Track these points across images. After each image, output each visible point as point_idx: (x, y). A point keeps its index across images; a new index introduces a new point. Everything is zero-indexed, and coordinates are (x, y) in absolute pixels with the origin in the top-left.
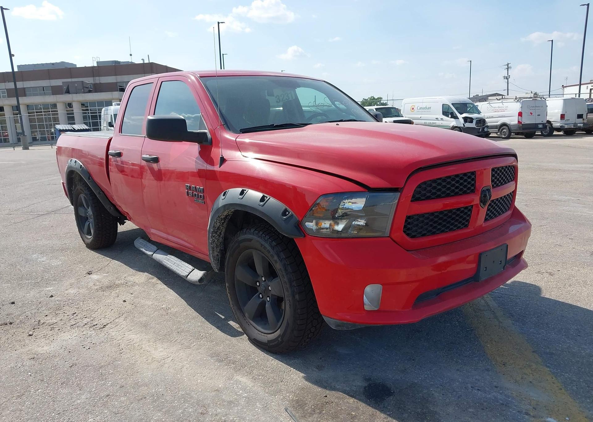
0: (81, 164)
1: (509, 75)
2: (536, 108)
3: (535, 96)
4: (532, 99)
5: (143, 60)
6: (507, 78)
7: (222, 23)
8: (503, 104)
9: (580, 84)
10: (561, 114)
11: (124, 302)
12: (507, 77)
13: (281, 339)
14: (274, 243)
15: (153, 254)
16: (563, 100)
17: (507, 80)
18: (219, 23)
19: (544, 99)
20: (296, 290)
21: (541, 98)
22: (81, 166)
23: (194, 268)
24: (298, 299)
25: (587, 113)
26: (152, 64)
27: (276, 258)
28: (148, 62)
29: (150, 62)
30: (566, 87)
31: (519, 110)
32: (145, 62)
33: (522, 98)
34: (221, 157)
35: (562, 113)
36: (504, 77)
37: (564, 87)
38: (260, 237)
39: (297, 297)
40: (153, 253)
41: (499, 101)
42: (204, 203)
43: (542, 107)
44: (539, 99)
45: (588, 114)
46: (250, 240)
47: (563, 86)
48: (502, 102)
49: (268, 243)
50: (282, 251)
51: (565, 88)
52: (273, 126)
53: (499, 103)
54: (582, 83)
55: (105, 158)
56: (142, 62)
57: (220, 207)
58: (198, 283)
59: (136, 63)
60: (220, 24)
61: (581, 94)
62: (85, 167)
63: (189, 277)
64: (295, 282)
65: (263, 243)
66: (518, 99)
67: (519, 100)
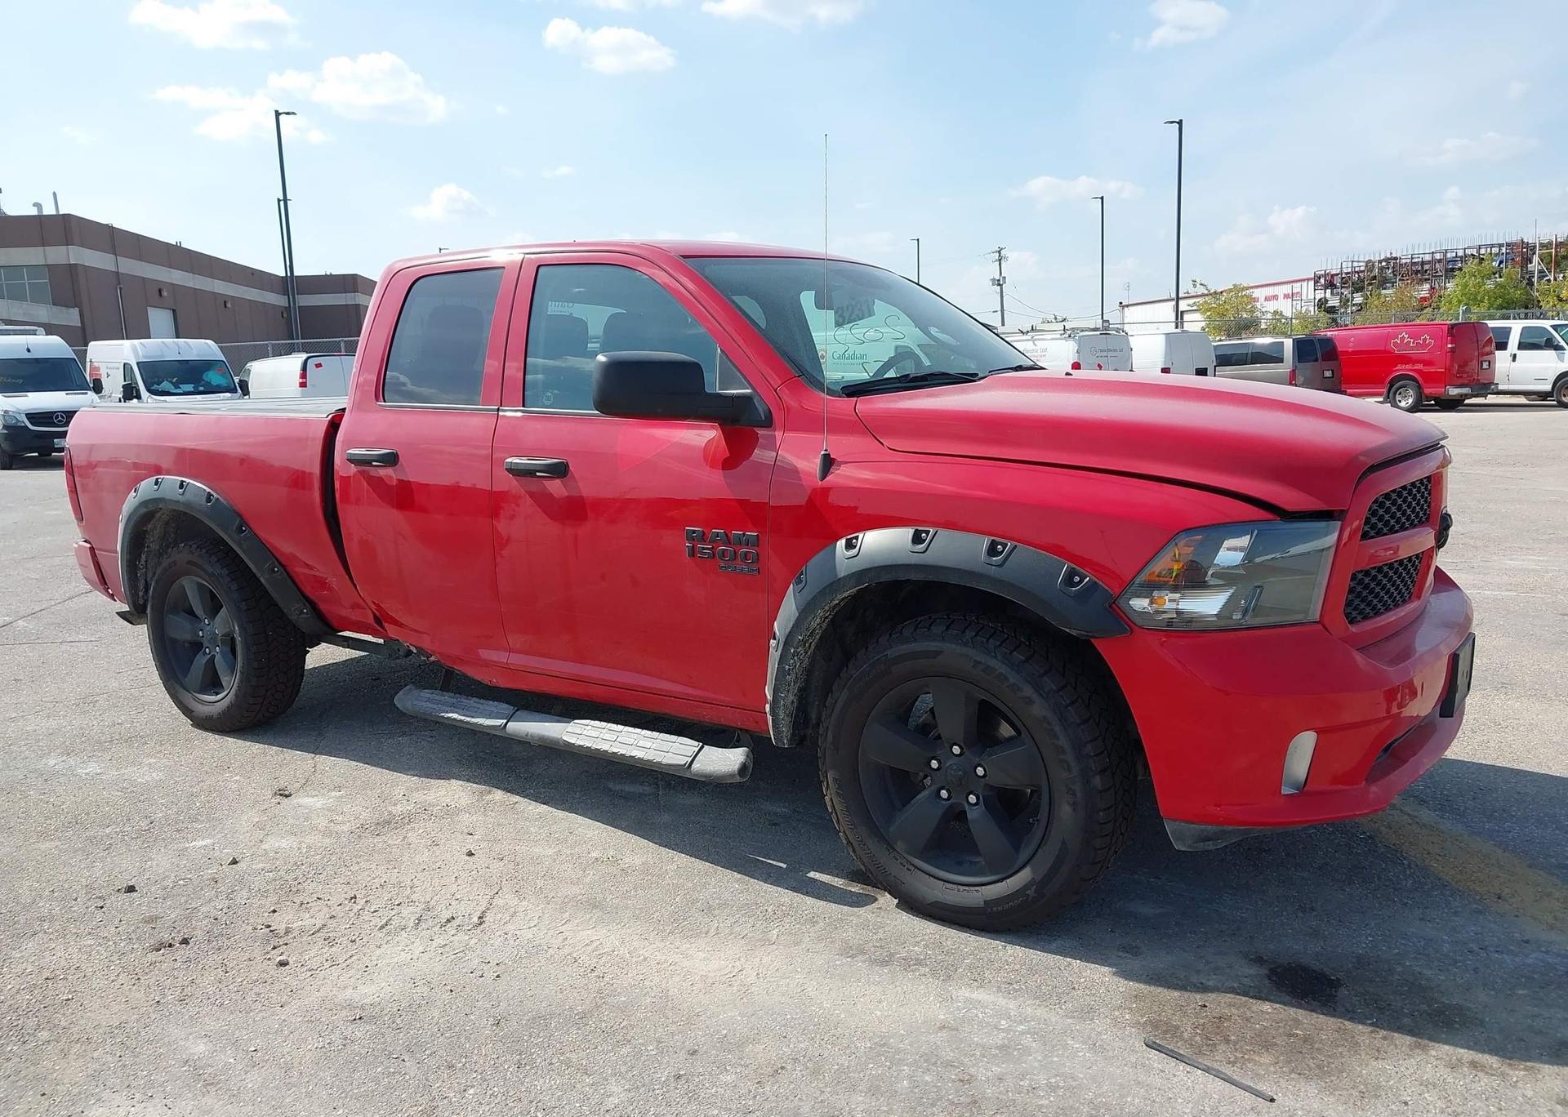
0: (208, 490)
1: (1003, 275)
2: (1110, 354)
3: (1104, 324)
4: (1098, 333)
5: (38, 205)
6: (999, 283)
7: (288, 113)
8: (1034, 344)
9: (1178, 299)
10: (1163, 367)
11: (469, 855)
12: (999, 280)
13: (1035, 892)
14: (1018, 656)
15: (506, 723)
16: (1164, 336)
17: (999, 287)
18: (278, 114)
19: (1124, 334)
20: (1093, 765)
21: (1117, 330)
22: (209, 495)
23: (701, 744)
24: (1100, 787)
25: (1215, 366)
26: (67, 218)
27: (1028, 691)
28: (54, 213)
29: (61, 213)
30: (1127, 306)
31: (1073, 358)
32: (45, 212)
33: (1078, 329)
34: (824, 455)
35: (1165, 365)
36: (993, 280)
37: (1123, 307)
38: (971, 644)
39: (1097, 781)
40: (505, 721)
41: (1025, 337)
42: (759, 572)
43: (1121, 350)
44: (1114, 332)
45: (1217, 368)
46: (937, 654)
47: (1121, 303)
48: (1033, 340)
49: (999, 658)
50: (1045, 673)
51: (1126, 309)
52: (908, 379)
53: (1028, 340)
54: (1180, 296)
55: (316, 469)
56: (34, 212)
57: (844, 577)
58: (738, 779)
59: (11, 214)
60: (282, 117)
61: (1185, 323)
62: (226, 499)
63: (695, 766)
64: (1089, 746)
65: (981, 658)
66: (1069, 332)
67: (1072, 336)
